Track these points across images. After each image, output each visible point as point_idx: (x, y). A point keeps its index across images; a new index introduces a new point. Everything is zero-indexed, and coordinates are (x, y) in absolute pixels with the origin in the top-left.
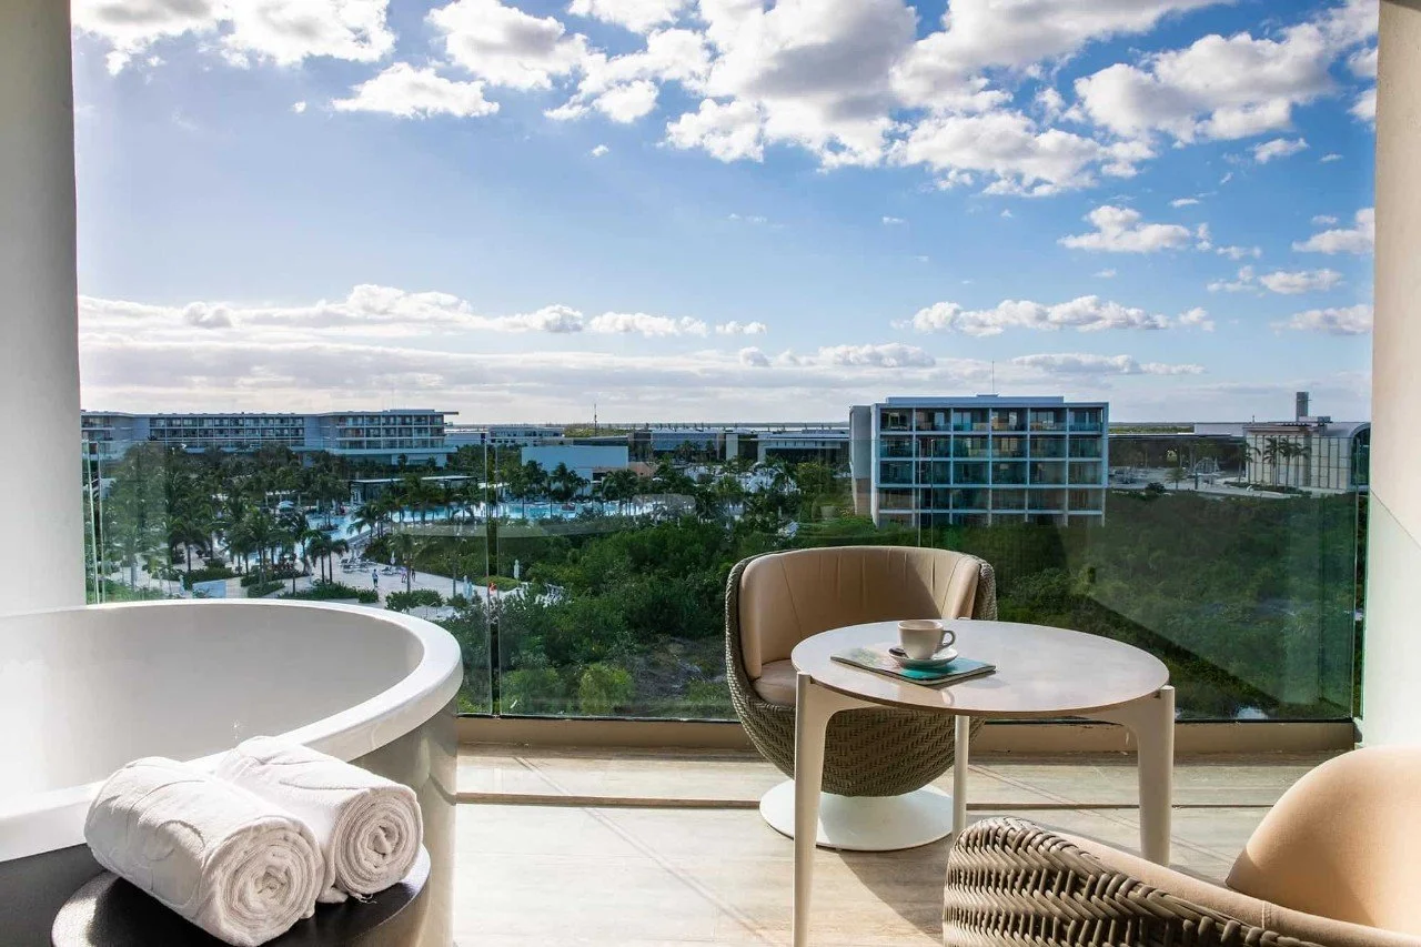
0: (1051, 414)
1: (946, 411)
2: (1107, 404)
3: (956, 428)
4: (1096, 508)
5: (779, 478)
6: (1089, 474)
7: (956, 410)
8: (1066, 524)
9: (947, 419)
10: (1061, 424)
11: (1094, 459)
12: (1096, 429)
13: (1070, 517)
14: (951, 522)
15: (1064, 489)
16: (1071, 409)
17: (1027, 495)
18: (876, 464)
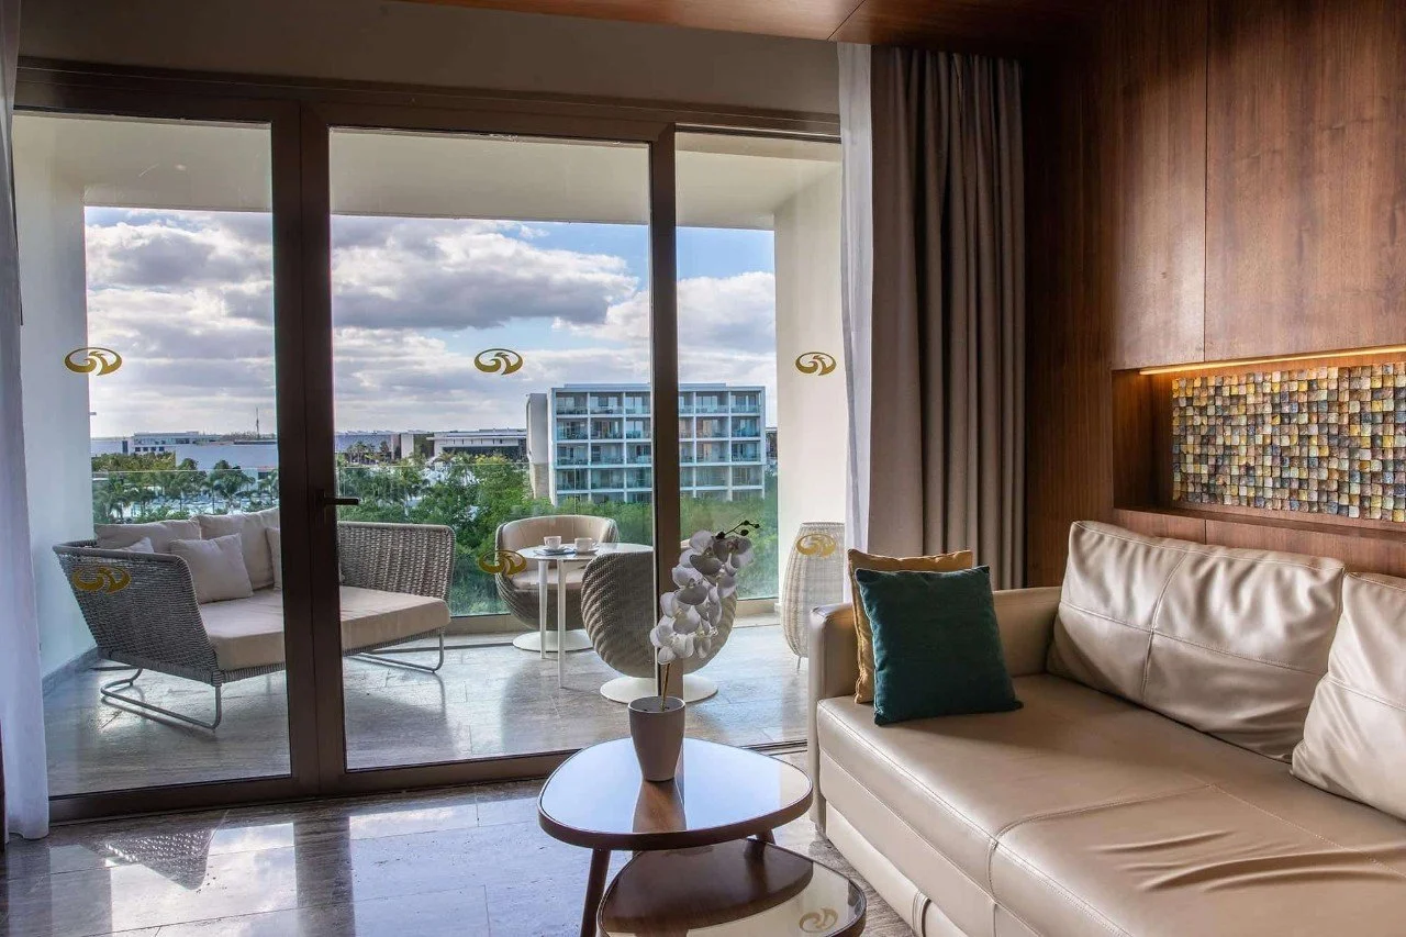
0: (715, 398)
1: (618, 395)
2: (764, 388)
3: (628, 412)
4: (757, 482)
5: (457, 470)
6: (750, 451)
7: (628, 394)
8: (731, 499)
9: (620, 403)
10: (725, 406)
11: (754, 439)
12: (755, 410)
13: (735, 493)
14: (626, 500)
15: (727, 467)
16: (733, 393)
17: (694, 472)
18: (554, 446)
